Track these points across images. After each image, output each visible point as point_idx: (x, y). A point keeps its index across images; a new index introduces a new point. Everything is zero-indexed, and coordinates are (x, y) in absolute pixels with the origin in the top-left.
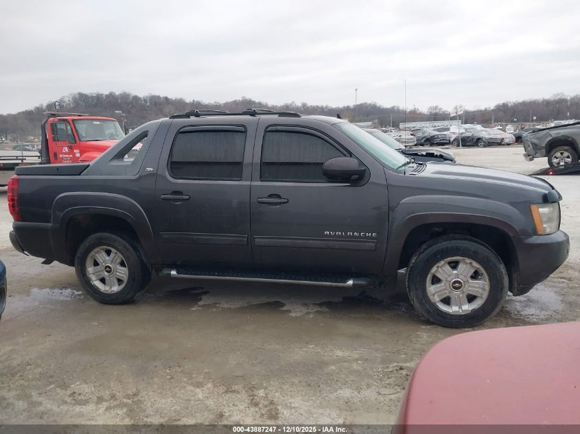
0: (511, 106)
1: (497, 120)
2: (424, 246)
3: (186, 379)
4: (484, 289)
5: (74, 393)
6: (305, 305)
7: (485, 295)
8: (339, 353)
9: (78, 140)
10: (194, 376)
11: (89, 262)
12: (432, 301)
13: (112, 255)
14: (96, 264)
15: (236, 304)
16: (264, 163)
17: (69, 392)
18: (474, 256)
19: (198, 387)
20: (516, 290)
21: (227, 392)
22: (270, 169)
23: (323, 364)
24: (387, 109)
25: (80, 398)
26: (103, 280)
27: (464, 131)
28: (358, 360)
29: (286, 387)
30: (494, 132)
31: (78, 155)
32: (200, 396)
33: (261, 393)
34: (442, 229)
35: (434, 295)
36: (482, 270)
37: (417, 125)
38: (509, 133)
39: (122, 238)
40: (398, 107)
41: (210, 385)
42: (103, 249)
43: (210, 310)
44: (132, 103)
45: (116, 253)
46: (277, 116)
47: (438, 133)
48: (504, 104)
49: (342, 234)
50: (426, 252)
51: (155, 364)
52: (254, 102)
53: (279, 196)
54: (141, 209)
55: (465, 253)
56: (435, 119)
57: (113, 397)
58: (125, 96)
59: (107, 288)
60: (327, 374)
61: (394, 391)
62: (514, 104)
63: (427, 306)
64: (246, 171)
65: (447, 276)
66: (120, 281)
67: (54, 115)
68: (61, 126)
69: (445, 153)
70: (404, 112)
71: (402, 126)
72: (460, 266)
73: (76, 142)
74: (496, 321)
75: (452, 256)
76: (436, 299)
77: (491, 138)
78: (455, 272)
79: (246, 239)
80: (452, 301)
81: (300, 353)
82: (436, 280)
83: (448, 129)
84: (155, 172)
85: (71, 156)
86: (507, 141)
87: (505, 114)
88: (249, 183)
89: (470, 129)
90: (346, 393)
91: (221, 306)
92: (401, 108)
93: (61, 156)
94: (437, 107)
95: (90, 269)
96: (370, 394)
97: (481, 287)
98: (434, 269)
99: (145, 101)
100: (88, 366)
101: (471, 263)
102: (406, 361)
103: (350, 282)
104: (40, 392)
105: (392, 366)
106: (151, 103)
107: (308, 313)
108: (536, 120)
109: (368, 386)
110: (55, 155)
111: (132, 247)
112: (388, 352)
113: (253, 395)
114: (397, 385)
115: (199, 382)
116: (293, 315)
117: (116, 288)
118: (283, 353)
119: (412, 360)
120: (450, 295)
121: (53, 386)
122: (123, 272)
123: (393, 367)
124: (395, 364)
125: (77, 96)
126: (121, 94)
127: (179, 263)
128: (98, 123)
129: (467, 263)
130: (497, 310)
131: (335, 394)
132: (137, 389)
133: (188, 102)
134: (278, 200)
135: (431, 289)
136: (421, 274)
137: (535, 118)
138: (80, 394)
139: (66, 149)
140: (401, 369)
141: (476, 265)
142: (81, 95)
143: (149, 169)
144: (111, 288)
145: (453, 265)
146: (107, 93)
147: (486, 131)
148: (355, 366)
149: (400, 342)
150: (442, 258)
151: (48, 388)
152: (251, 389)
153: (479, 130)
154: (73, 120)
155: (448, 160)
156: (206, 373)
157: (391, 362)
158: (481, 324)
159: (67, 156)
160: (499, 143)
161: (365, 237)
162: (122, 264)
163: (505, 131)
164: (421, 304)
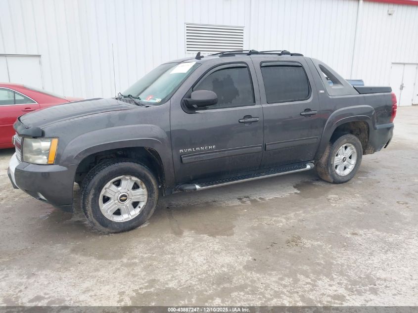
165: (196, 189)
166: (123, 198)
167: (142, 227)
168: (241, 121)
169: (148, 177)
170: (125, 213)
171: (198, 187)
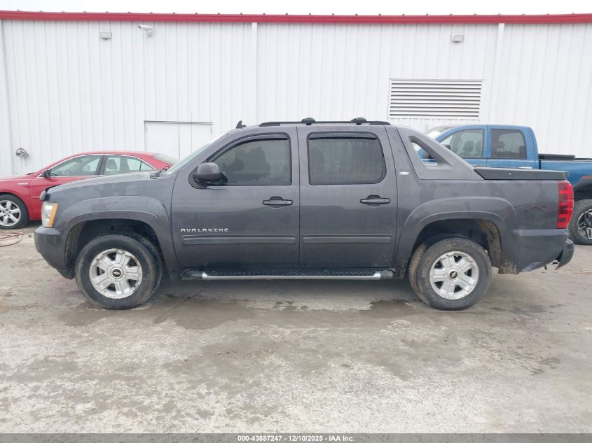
165: (201, 278)
166: (117, 273)
167: (137, 309)
168: (265, 202)
169: (142, 254)
170: (119, 290)
171: (204, 275)
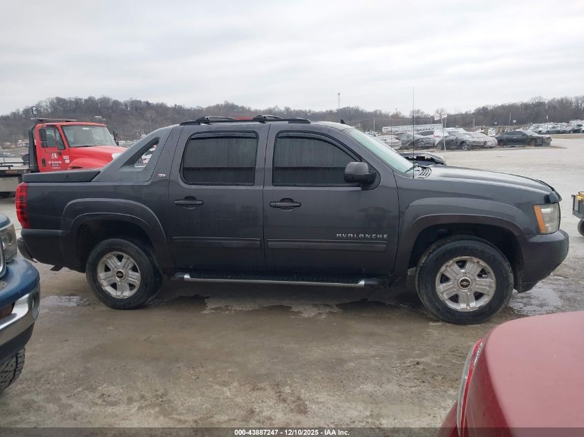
0: (491, 110)
1: (478, 124)
2: (433, 247)
3: (211, 379)
4: (490, 287)
5: (103, 394)
6: (315, 306)
7: (492, 292)
8: (356, 351)
9: (67, 146)
10: (218, 375)
11: (100, 268)
12: (441, 299)
13: (124, 260)
14: (107, 269)
15: (249, 306)
16: (276, 168)
17: (97, 395)
18: (481, 255)
19: (225, 386)
20: (521, 287)
21: (253, 389)
22: (282, 174)
23: (341, 361)
24: (369, 113)
25: (110, 399)
26: (114, 286)
27: (447, 135)
28: (374, 357)
29: (310, 383)
30: (477, 135)
31: (68, 161)
32: (228, 394)
33: (287, 390)
34: (447, 230)
35: (443, 293)
36: (489, 269)
37: (400, 129)
38: (491, 136)
39: (135, 244)
40: (380, 111)
41: (236, 384)
42: (114, 255)
43: (223, 313)
44: (112, 107)
45: (128, 258)
46: (287, 122)
47: (422, 137)
48: (483, 107)
49: (354, 236)
50: (436, 252)
51: (178, 365)
52: (237, 107)
53: (291, 200)
54: (154, 215)
55: (473, 253)
56: (418, 123)
57: (143, 397)
58: (104, 101)
59: (119, 293)
60: (347, 370)
61: (415, 385)
62: (494, 107)
63: (437, 304)
64: (258, 176)
65: (455, 275)
66: (132, 286)
67: (41, 121)
68: (49, 133)
69: (435, 157)
70: (386, 116)
71: (384, 129)
72: (468, 265)
73: (65, 148)
74: (501, 317)
75: (460, 255)
76: (445, 297)
77: (474, 142)
78: (463, 271)
79: (259, 243)
80: (460, 298)
81: (317, 351)
82: (445, 279)
83: (432, 133)
84: (167, 178)
85: (60, 162)
86: (489, 144)
87: (485, 117)
88: (261, 188)
89: (453, 132)
90: (369, 387)
91: (233, 308)
92: (383, 112)
93: (50, 162)
94: (419, 111)
95: (102, 275)
96: (392, 388)
97: (488, 285)
98: (443, 268)
99: (126, 105)
100: (112, 369)
101: (478, 262)
102: (421, 356)
103: (362, 283)
104: (69, 394)
105: (408, 362)
106: (132, 108)
107: (320, 314)
108: (516, 124)
109: (389, 381)
110: (44, 161)
111: (145, 252)
112: (403, 348)
113: (280, 392)
114: (415, 379)
115: (224, 381)
116: (306, 315)
117: (127, 294)
118: (302, 352)
119: (426, 355)
120: (459, 293)
121: (80, 389)
122: (135, 277)
123: (410, 362)
124: (411, 359)
125: (55, 101)
126: (101, 99)
127: (191, 267)
128: (87, 129)
129: (474, 262)
130: (503, 306)
131: (359, 389)
132: (164, 389)
133: (170, 106)
134: (291, 204)
135: (441, 288)
136: (431, 274)
137: (515, 121)
138: (109, 396)
139: (55, 156)
140: (418, 363)
141: (483, 263)
142: (59, 100)
143: (161, 175)
144: (122, 293)
145: (460, 264)
146: (86, 98)
147: (469, 135)
148: (373, 362)
149: (412, 339)
150: (451, 258)
151: (75, 391)
152: (277, 385)
153: (461, 133)
154: (62, 126)
155: (439, 163)
156: (230, 372)
157: (407, 357)
158: (488, 320)
159: (57, 162)
160: (482, 146)
161: (376, 239)
162: (134, 269)
163: (487, 134)
164: (430, 301)
